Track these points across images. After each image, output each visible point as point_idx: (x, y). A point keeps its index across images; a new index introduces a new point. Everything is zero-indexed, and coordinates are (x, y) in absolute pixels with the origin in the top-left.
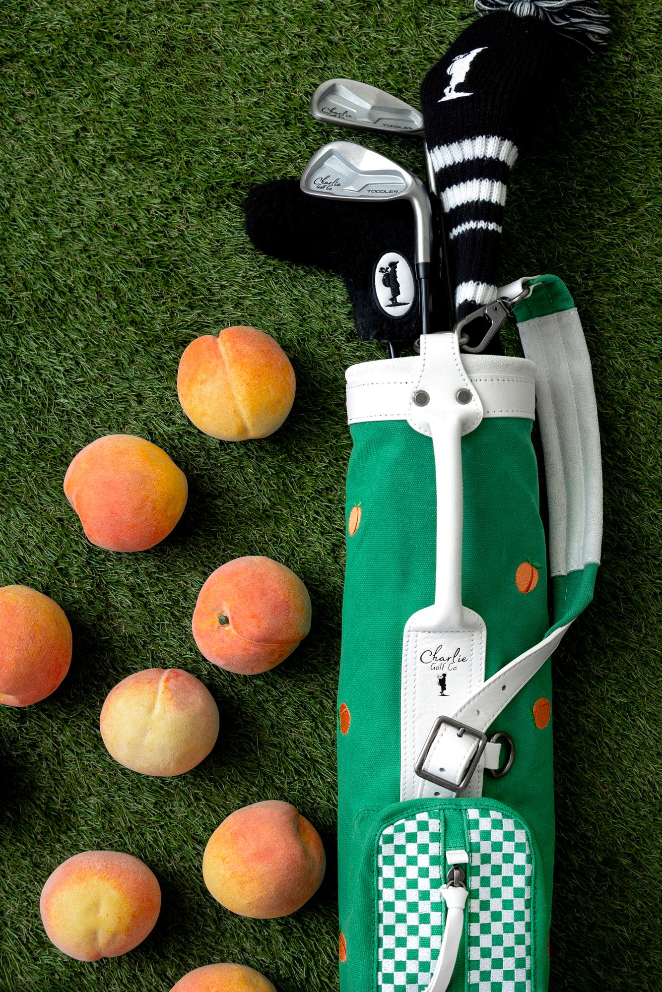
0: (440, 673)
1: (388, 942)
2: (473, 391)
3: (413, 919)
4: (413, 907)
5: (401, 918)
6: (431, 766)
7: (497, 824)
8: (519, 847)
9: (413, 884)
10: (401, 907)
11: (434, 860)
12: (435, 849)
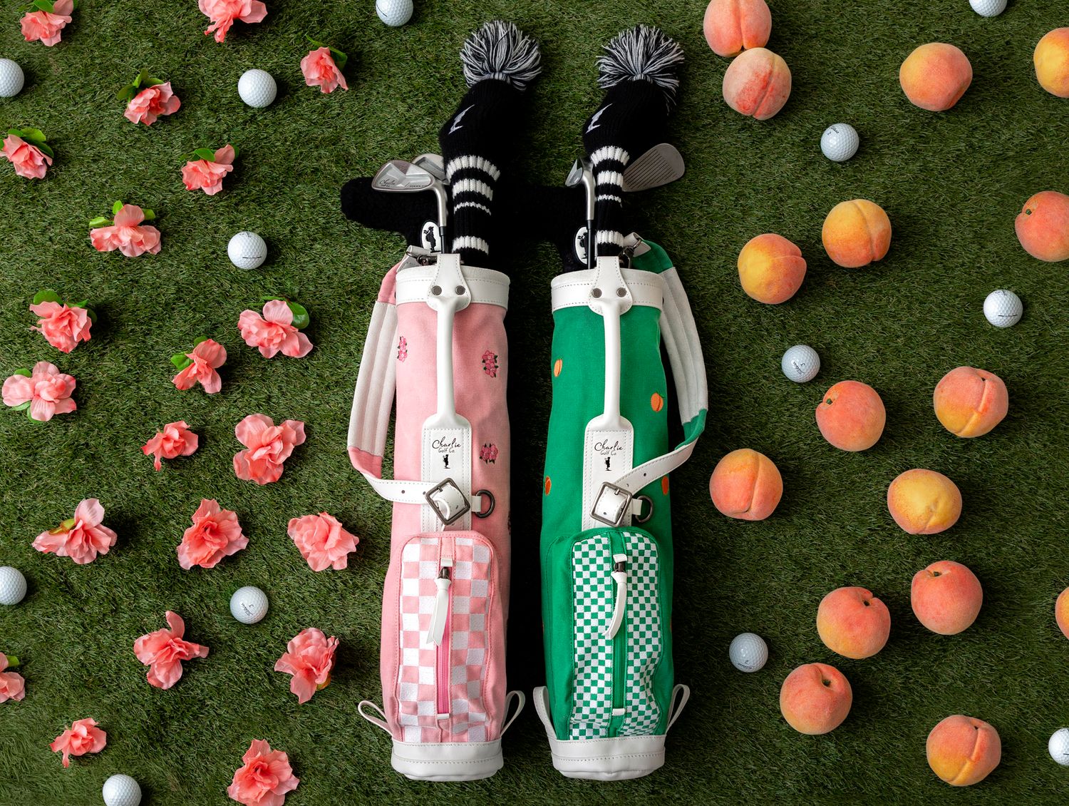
0: (607, 456)
1: (580, 609)
2: (627, 289)
3: (594, 595)
4: (594, 588)
5: (587, 595)
6: (599, 512)
7: (640, 540)
8: (653, 554)
9: (593, 575)
10: (587, 588)
11: (606, 560)
12: (606, 553)
